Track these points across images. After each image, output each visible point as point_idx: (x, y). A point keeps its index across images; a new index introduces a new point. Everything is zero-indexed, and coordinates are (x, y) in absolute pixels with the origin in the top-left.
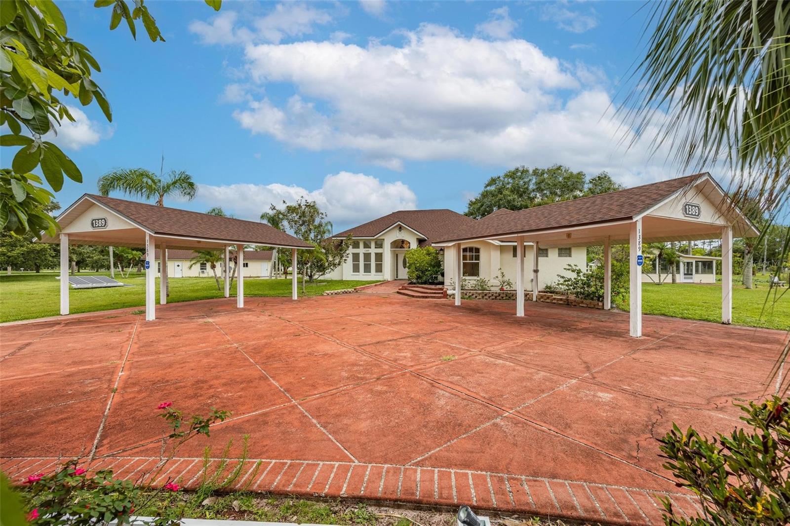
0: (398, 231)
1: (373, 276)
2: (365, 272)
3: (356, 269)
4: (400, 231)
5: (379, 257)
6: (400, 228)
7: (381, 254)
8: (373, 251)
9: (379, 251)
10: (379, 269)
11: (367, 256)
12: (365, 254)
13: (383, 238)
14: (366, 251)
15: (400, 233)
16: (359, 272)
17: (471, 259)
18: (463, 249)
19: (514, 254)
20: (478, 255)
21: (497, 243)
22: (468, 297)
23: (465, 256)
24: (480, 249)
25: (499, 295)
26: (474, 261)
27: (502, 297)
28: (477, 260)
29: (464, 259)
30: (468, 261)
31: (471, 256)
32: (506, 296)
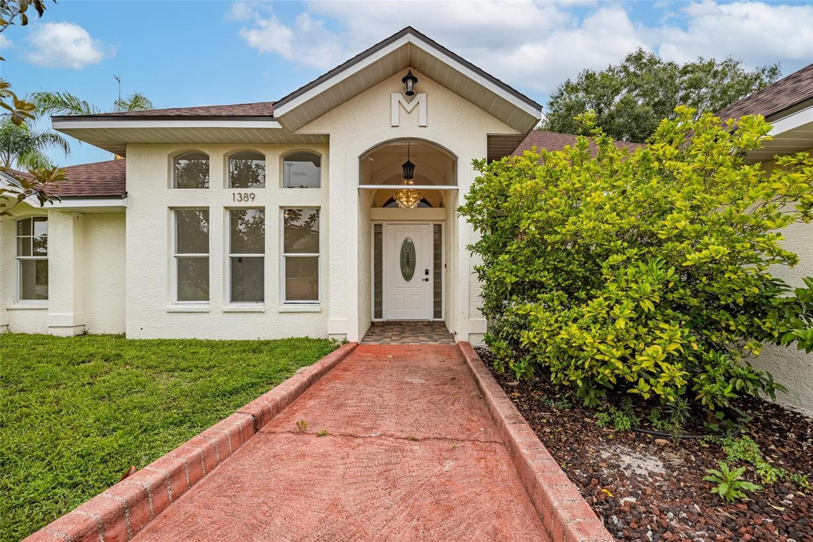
0: (398, 97)
1: (275, 317)
2: (234, 298)
3: (192, 282)
4: (411, 94)
6: (409, 78)
7: (313, 213)
8: (274, 197)
9: (301, 198)
10: (303, 281)
12: (236, 214)
13: (324, 131)
14: (237, 197)
15: (409, 107)
16: (206, 297)
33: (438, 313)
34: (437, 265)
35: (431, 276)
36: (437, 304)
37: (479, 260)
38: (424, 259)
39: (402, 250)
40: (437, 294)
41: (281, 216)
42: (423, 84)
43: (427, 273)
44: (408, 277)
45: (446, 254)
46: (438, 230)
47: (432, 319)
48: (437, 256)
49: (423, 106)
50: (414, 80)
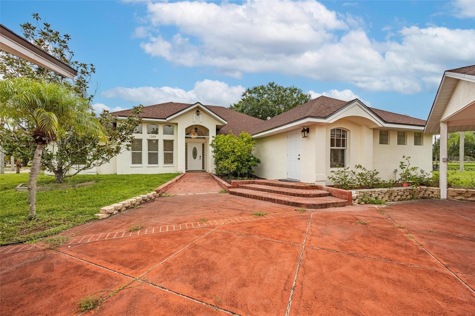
0: (195, 115)
1: (161, 168)
2: (149, 163)
3: (137, 159)
4: (198, 115)
5: (169, 145)
6: (198, 111)
7: (172, 141)
8: (161, 137)
9: (169, 137)
10: (169, 159)
11: (153, 145)
12: (149, 141)
13: (176, 122)
14: (151, 137)
15: (198, 118)
16: (141, 163)
17: (338, 145)
18: (331, 130)
19: (380, 140)
20: (344, 141)
21: (380, 124)
22: (374, 199)
23: (332, 140)
24: (347, 132)
25: (404, 193)
26: (341, 148)
27: (407, 196)
28: (343, 146)
29: (332, 145)
30: (335, 148)
31: (338, 141)
32: (410, 194)
33: (203, 168)
34: (203, 155)
35: (201, 158)
36: (203, 165)
37: (213, 154)
38: (199, 153)
39: (193, 151)
40: (203, 163)
41: (163, 142)
42: (201, 112)
43: (200, 157)
44: (195, 158)
45: (206, 152)
46: (203, 145)
47: (202, 170)
48: (203, 152)
49: (201, 118)
50: (199, 112)
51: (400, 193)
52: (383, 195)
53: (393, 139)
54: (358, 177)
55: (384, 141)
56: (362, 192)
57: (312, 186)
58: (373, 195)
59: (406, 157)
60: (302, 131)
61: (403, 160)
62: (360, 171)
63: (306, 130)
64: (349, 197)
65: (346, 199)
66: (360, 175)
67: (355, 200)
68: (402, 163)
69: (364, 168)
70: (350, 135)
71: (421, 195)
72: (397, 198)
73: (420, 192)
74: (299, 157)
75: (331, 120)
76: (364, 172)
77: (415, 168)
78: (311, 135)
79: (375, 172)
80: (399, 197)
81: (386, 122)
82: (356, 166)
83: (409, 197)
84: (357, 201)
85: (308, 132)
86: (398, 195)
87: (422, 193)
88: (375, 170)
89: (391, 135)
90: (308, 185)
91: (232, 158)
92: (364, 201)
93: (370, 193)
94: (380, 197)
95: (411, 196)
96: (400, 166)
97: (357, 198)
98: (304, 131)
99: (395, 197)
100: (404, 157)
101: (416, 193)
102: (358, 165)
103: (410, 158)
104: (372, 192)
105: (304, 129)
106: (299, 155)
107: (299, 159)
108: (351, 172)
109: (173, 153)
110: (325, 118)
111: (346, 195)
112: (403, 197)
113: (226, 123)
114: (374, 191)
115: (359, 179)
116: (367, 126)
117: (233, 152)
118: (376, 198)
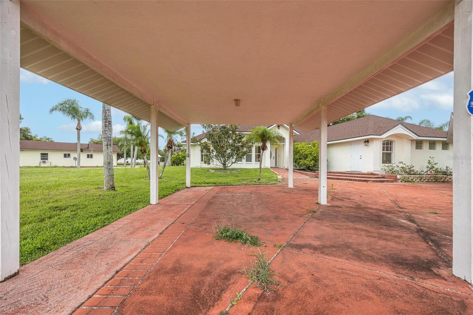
0: (277, 129)
1: (254, 165)
2: (246, 161)
4: (279, 129)
5: (257, 149)
9: (259, 144)
17: (387, 150)
18: (383, 141)
19: (416, 146)
20: (391, 147)
21: (415, 137)
22: (411, 180)
23: (383, 147)
24: (393, 142)
25: (430, 178)
26: (389, 152)
27: (432, 180)
28: (391, 150)
29: (383, 150)
30: (385, 152)
31: (387, 147)
32: (434, 179)
33: (276, 165)
34: (276, 156)
36: (276, 163)
38: (273, 155)
40: (276, 161)
42: (281, 127)
43: (274, 157)
45: (278, 154)
46: (276, 149)
47: (275, 167)
48: (276, 154)
50: (280, 127)
51: (427, 178)
52: (416, 179)
53: (426, 146)
54: (401, 169)
55: (419, 147)
56: (403, 176)
57: (372, 174)
58: (410, 178)
59: (432, 157)
60: (364, 142)
61: (430, 159)
62: (401, 165)
63: (367, 141)
64: (396, 178)
65: (394, 179)
66: (403, 168)
67: (399, 180)
68: (429, 161)
69: (404, 164)
70: (395, 143)
71: (442, 180)
72: (425, 180)
73: (441, 178)
74: (361, 157)
75: (384, 136)
76: (404, 166)
77: (436, 163)
78: (370, 144)
79: (411, 166)
80: (427, 180)
81: (419, 136)
82: (399, 162)
83: (433, 181)
84: (400, 180)
85: (368, 143)
86: (426, 179)
87: (443, 179)
88: (412, 165)
89: (424, 143)
90: (369, 173)
91: (311, 158)
92: (404, 181)
93: (408, 177)
94: (414, 179)
95: (435, 180)
96: (428, 163)
97: (400, 179)
98: (365, 142)
99: (424, 180)
100: (430, 157)
101: (438, 179)
102: (400, 162)
103: (434, 158)
104: (409, 176)
105: (365, 141)
106: (361, 156)
107: (361, 158)
108: (397, 166)
109: (251, 154)
110: (380, 135)
111: (394, 177)
112: (429, 180)
113: (298, 134)
114: (411, 176)
115: (401, 170)
116: (407, 139)
117: (311, 154)
118: (412, 180)
